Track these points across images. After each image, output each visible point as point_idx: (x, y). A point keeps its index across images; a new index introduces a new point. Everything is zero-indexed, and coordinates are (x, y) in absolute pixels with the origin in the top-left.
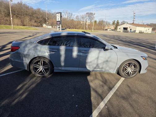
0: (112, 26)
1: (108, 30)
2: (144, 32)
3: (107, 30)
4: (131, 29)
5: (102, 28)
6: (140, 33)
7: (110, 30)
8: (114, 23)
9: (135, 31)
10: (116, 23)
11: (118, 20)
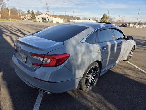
0: (28, 16)
1: (25, 19)
2: (59, 22)
3: (23, 19)
4: (49, 20)
5: (17, 17)
6: (56, 23)
7: (27, 19)
8: (28, 13)
9: (52, 21)
10: (30, 12)
11: (32, 10)
